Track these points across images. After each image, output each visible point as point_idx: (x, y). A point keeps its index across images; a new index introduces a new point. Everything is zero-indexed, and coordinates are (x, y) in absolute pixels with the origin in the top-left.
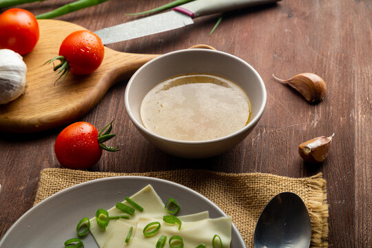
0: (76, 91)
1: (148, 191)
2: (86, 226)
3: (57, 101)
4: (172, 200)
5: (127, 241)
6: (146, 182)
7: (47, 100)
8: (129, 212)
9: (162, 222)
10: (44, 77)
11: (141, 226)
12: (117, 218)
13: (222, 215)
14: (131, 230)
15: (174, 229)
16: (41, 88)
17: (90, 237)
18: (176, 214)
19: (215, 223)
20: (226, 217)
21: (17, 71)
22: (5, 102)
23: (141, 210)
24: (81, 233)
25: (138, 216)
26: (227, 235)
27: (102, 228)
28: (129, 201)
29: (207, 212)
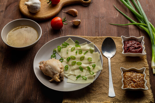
0: (54, 9)
1: (70, 40)
2: (55, 51)
3: (49, 12)
4: (76, 41)
5: (67, 53)
6: (69, 37)
7: (46, 12)
8: (66, 46)
9: (75, 47)
10: (44, 5)
11: (70, 49)
12: (63, 48)
13: (91, 43)
14: (67, 50)
15: (79, 48)
16: (44, 8)
17: (57, 54)
18: (78, 44)
19: (89, 45)
20: (92, 43)
21: (39, 4)
22: (35, 12)
23: (69, 45)
24: (54, 53)
25: (68, 46)
26: (93, 47)
27: (59, 51)
28: (65, 43)
29: (86, 42)
